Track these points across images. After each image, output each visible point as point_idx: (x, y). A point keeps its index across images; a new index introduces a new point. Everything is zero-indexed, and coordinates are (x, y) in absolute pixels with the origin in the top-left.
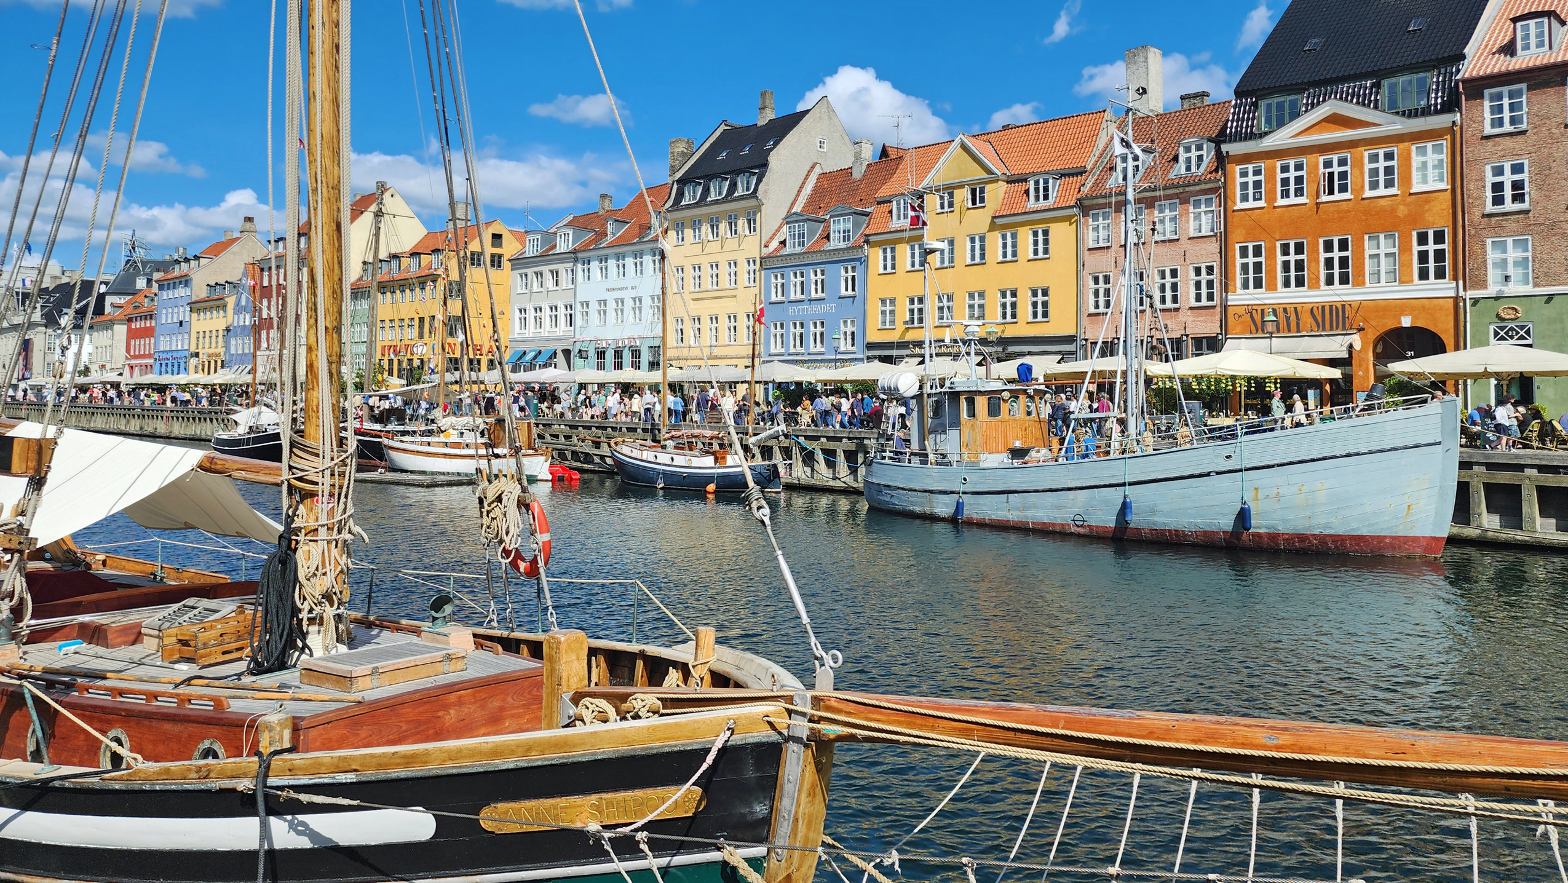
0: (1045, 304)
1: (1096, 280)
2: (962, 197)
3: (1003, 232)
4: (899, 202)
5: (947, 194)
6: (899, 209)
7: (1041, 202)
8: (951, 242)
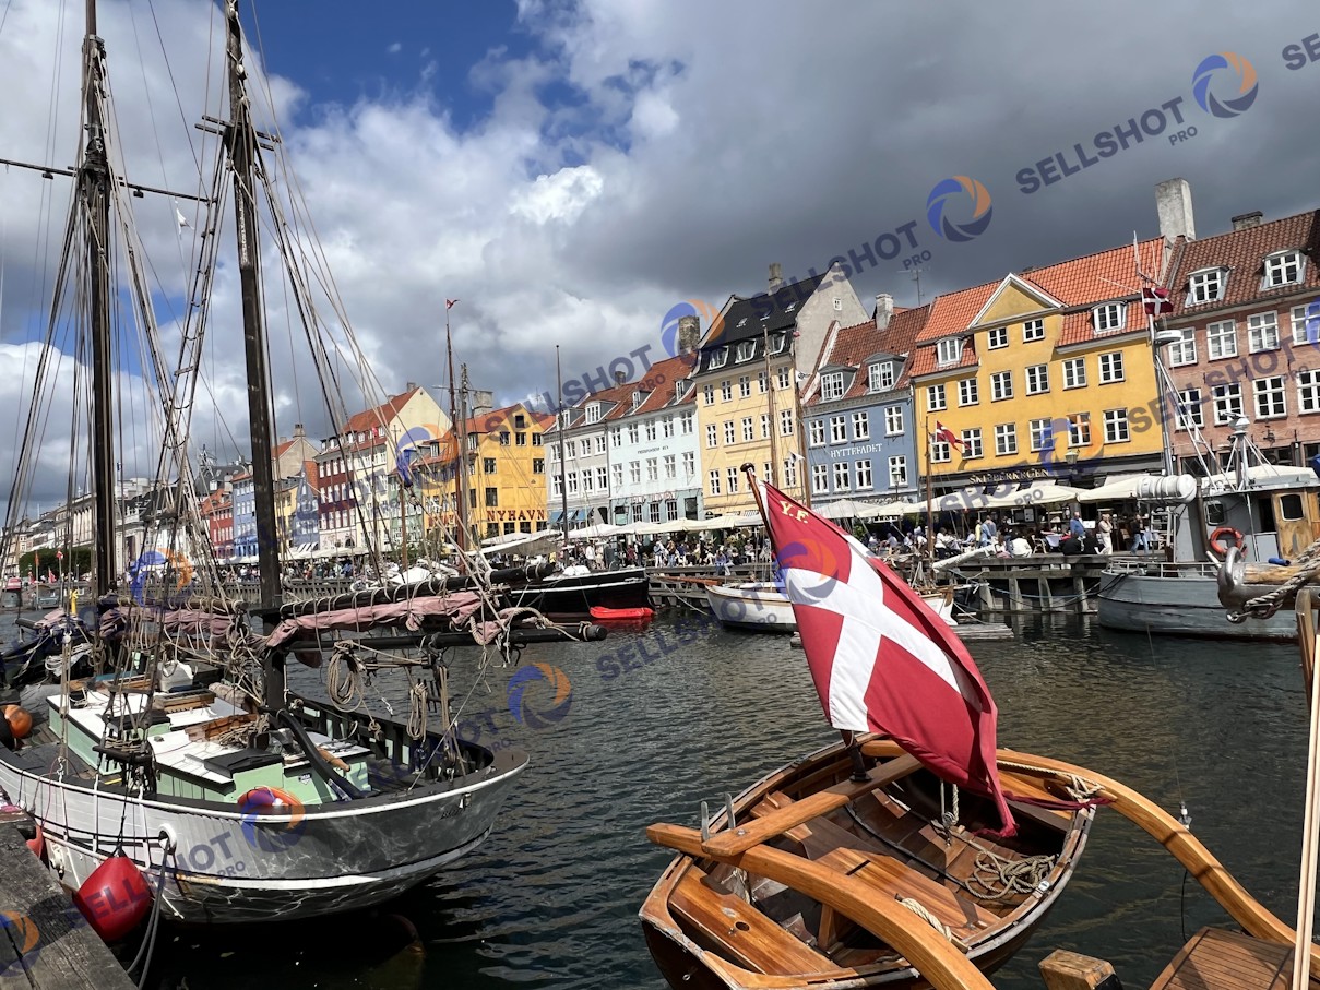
2: (1017, 332)
3: (1067, 360)
4: (944, 344)
5: (999, 331)
6: (944, 351)
7: (1110, 329)
8: (1007, 376)
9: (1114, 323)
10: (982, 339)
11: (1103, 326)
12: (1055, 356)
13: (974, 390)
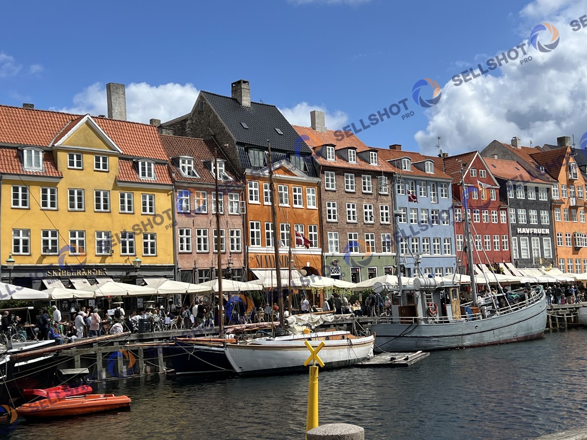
0: (152, 245)
1: (181, 233)
2: (89, 160)
3: (122, 191)
4: (30, 152)
5: (76, 155)
6: (30, 158)
7: (147, 178)
8: (79, 193)
9: (150, 175)
10: (63, 158)
11: (144, 174)
12: (115, 187)
13: (53, 198)
